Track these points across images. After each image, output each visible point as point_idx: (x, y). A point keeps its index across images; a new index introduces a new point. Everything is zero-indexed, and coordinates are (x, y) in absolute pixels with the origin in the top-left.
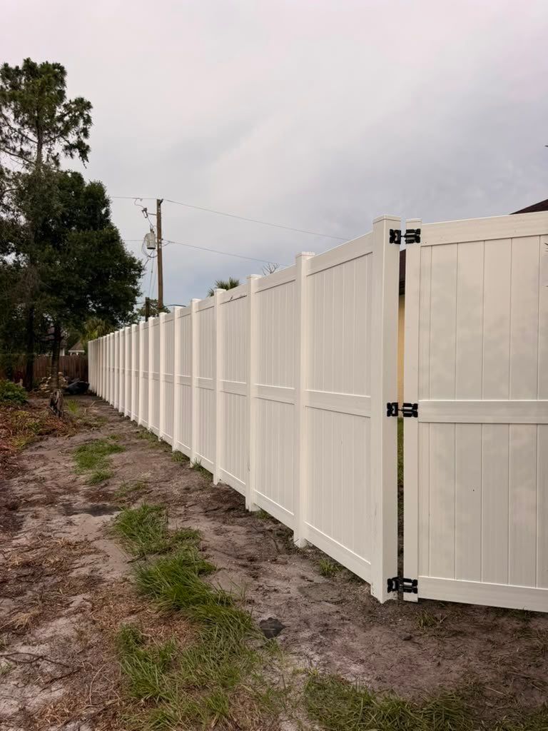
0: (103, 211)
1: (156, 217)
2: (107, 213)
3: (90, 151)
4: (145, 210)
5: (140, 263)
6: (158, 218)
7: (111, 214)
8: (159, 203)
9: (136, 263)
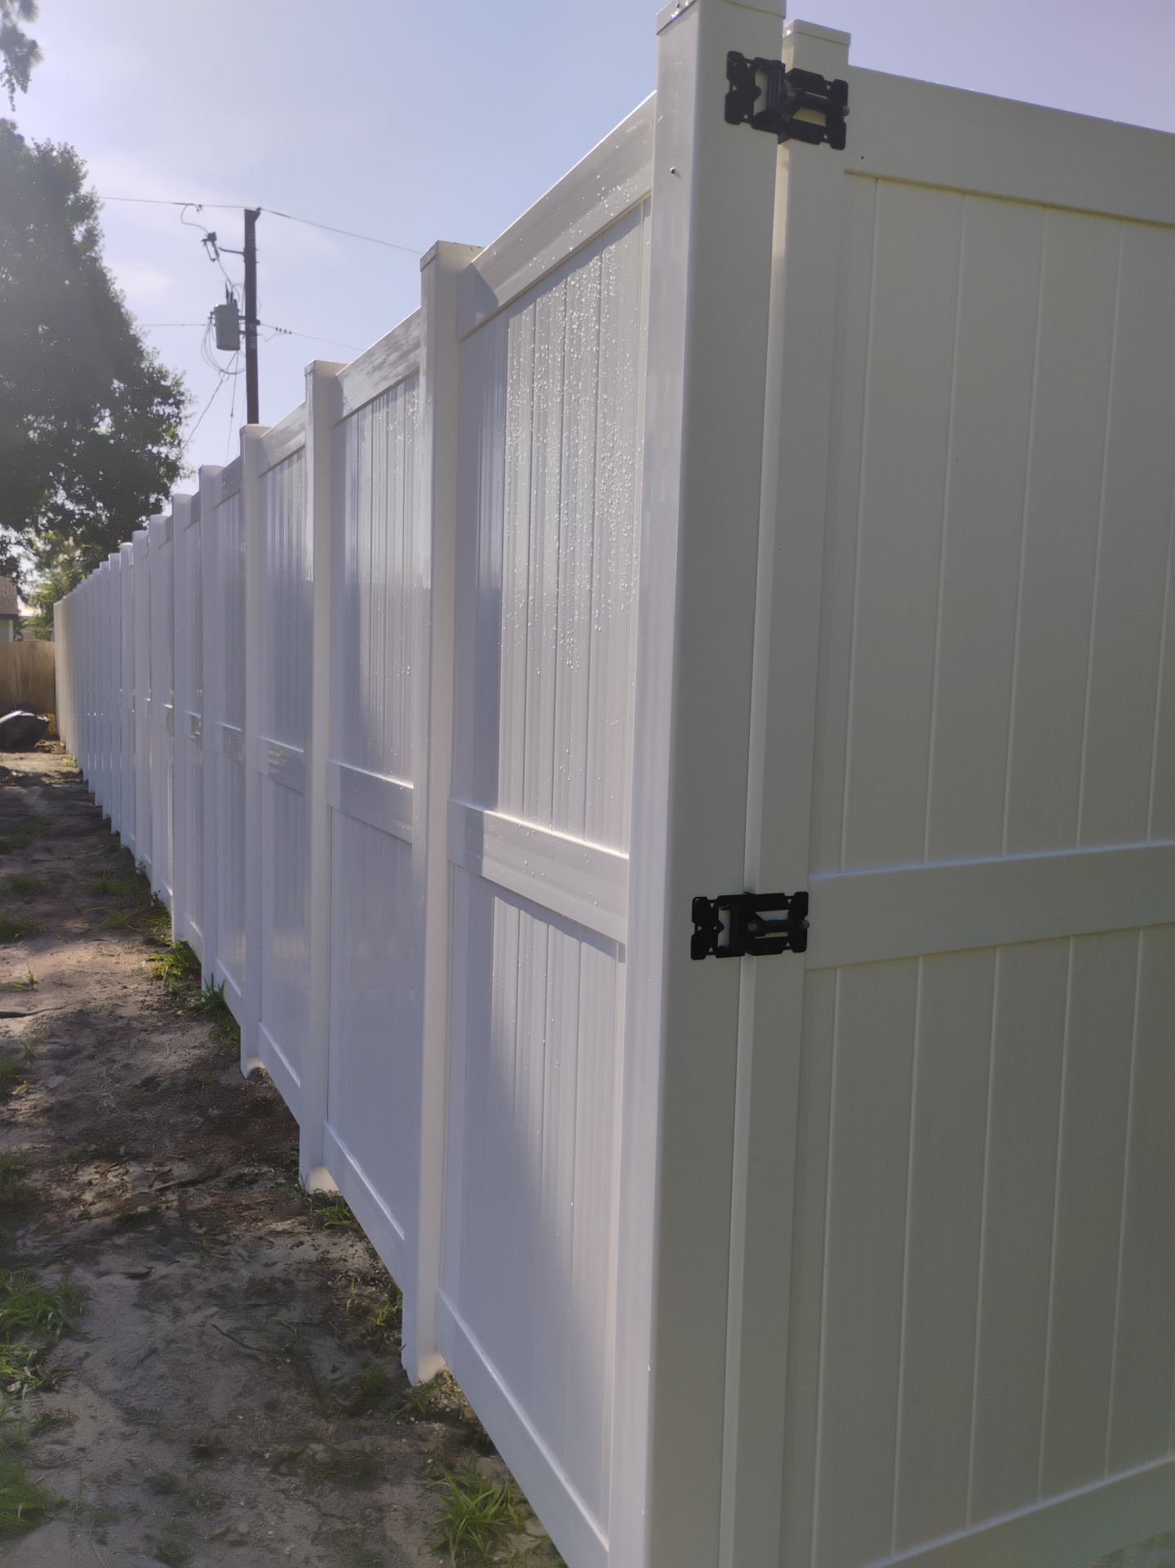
0: (79, 233)
1: (241, 258)
2: (91, 238)
3: (38, 57)
4: (212, 237)
5: (177, 384)
6: (246, 261)
7: (102, 242)
8: (251, 217)
9: (168, 383)
